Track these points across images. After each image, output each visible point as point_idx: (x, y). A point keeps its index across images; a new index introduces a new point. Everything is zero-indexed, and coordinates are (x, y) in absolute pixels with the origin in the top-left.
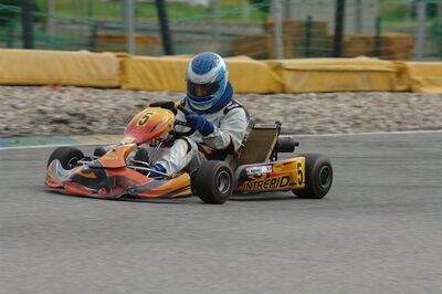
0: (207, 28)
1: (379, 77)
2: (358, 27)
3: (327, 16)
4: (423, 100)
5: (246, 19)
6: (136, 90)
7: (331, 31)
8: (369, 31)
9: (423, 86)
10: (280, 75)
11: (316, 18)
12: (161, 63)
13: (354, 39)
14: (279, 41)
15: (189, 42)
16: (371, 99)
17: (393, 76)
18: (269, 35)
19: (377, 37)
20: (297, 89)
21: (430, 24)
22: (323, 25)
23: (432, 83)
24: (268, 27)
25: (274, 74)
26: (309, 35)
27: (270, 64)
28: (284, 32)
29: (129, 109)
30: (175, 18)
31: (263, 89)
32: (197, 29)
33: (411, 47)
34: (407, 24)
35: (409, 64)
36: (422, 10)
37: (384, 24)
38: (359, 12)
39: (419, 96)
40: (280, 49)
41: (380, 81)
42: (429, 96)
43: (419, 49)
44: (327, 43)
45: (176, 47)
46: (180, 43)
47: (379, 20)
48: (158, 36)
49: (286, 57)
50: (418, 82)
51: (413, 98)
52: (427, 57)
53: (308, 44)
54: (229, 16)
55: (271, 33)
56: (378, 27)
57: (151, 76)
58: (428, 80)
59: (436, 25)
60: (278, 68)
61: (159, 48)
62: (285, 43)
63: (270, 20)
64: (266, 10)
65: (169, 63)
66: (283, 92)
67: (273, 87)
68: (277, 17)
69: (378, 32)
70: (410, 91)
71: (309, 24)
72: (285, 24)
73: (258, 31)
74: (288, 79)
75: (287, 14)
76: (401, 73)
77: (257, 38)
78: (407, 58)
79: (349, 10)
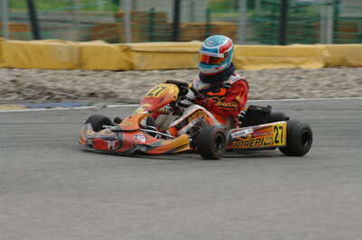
0: (69, 17)
2: (192, 17)
3: (166, 8)
5: (100, 10)
6: (10, 68)
7: (170, 19)
8: (200, 20)
9: (245, 65)
10: (129, 56)
11: (158, 10)
12: (31, 45)
13: (189, 26)
14: (128, 28)
15: (54, 29)
18: (119, 23)
19: (207, 25)
20: (143, 68)
21: (250, 14)
22: (163, 15)
23: (252, 62)
24: (119, 16)
25: (125, 56)
26: (152, 23)
27: (121, 47)
28: (132, 21)
29: (5, 84)
30: (42, 9)
31: (115, 67)
32: (60, 18)
33: (235, 33)
34: (231, 14)
36: (243, 3)
37: (213, 15)
38: (192, 5)
40: (128, 35)
42: (250, 73)
43: (241, 34)
44: (168, 29)
45: (43, 33)
46: (46, 29)
47: (209, 11)
48: (28, 24)
49: (134, 41)
50: (240, 62)
52: (248, 41)
53: (151, 30)
54: (87, 8)
55: (121, 21)
56: (208, 17)
57: (23, 57)
58: (248, 60)
59: (254, 16)
60: (127, 50)
61: (29, 33)
62: (133, 29)
63: (121, 11)
64: (117, 2)
65: (38, 46)
66: (132, 70)
67: (123, 66)
68: (126, 9)
69: (208, 21)
71: (152, 14)
72: (133, 14)
73: (111, 20)
74: (135, 59)
75: (134, 6)
77: (110, 26)
79: (185, 3)
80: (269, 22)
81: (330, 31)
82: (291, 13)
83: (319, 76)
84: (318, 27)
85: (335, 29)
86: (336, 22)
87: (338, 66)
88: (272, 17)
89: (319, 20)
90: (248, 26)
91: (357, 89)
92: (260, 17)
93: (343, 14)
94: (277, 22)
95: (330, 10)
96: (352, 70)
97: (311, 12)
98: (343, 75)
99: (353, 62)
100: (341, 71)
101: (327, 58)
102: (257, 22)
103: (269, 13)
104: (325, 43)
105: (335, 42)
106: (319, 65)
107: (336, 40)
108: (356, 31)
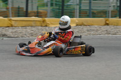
1: (38, 22)
2: (32, 9)
3: (23, 6)
4: (50, 29)
5: (1, 7)
7: (25, 10)
8: (35, 10)
9: (50, 25)
10: (11, 22)
11: (21, 6)
13: (31, 12)
14: (10, 13)
16: (36, 28)
17: (42, 22)
19: (38, 12)
20: (16, 26)
21: (51, 8)
22: (23, 8)
23: (52, 24)
24: (7, 9)
25: (9, 22)
26: (19, 11)
27: (8, 19)
28: (12, 10)
31: (6, 26)
33: (46, 14)
34: (45, 8)
35: (46, 19)
36: (49, 4)
37: (39, 8)
38: (32, 5)
39: (49, 27)
40: (11, 15)
41: (38, 23)
42: (52, 27)
43: (49, 14)
44: (24, 13)
47: (38, 7)
49: (13, 17)
50: (48, 24)
51: (47, 28)
52: (51, 17)
53: (18, 13)
55: (8, 10)
56: (38, 9)
58: (51, 23)
59: (53, 8)
60: (10, 20)
62: (12, 13)
63: (8, 7)
64: (7, 4)
66: (12, 26)
67: (9, 25)
68: (10, 6)
69: (38, 10)
70: (46, 26)
71: (19, 8)
72: (12, 8)
73: (5, 10)
74: (13, 23)
75: (13, 5)
76: (44, 21)
77: (5, 12)
78: (46, 17)
79: (30, 4)
80: (58, 10)
81: (78, 14)
82: (65, 8)
83: (74, 28)
84: (74, 12)
85: (80, 13)
86: (80, 11)
87: (81, 25)
88: (59, 9)
89: (74, 10)
90: (51, 12)
91: (87, 33)
92: (55, 9)
93: (82, 8)
94: (60, 11)
95: (78, 7)
96: (85, 27)
97: (72, 7)
98: (82, 28)
99: (86, 24)
100: (82, 27)
101: (77, 23)
102: (54, 11)
103: (58, 8)
104: (76, 17)
105: (79, 17)
106: (75, 25)
107: (80, 17)
108: (87, 14)
